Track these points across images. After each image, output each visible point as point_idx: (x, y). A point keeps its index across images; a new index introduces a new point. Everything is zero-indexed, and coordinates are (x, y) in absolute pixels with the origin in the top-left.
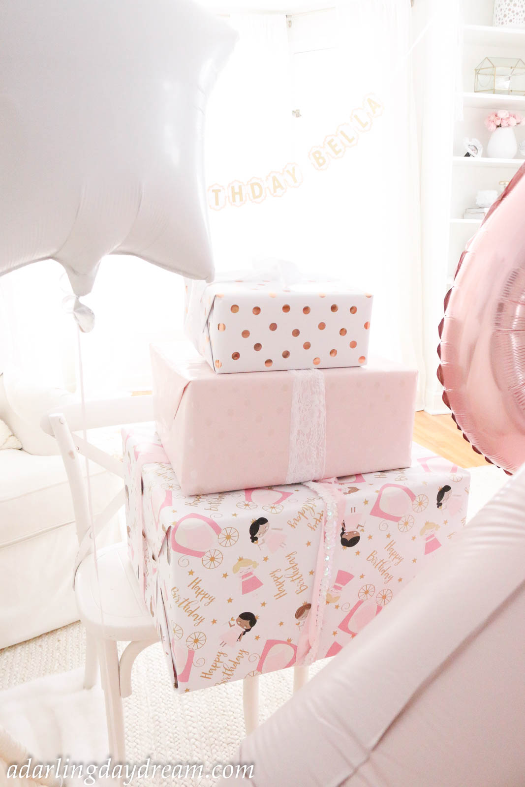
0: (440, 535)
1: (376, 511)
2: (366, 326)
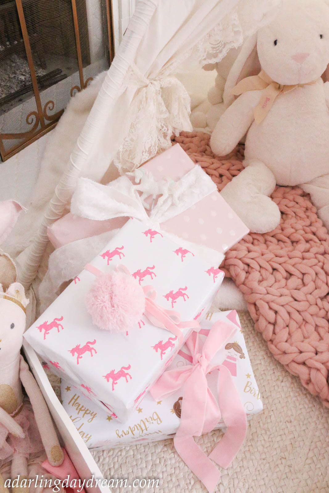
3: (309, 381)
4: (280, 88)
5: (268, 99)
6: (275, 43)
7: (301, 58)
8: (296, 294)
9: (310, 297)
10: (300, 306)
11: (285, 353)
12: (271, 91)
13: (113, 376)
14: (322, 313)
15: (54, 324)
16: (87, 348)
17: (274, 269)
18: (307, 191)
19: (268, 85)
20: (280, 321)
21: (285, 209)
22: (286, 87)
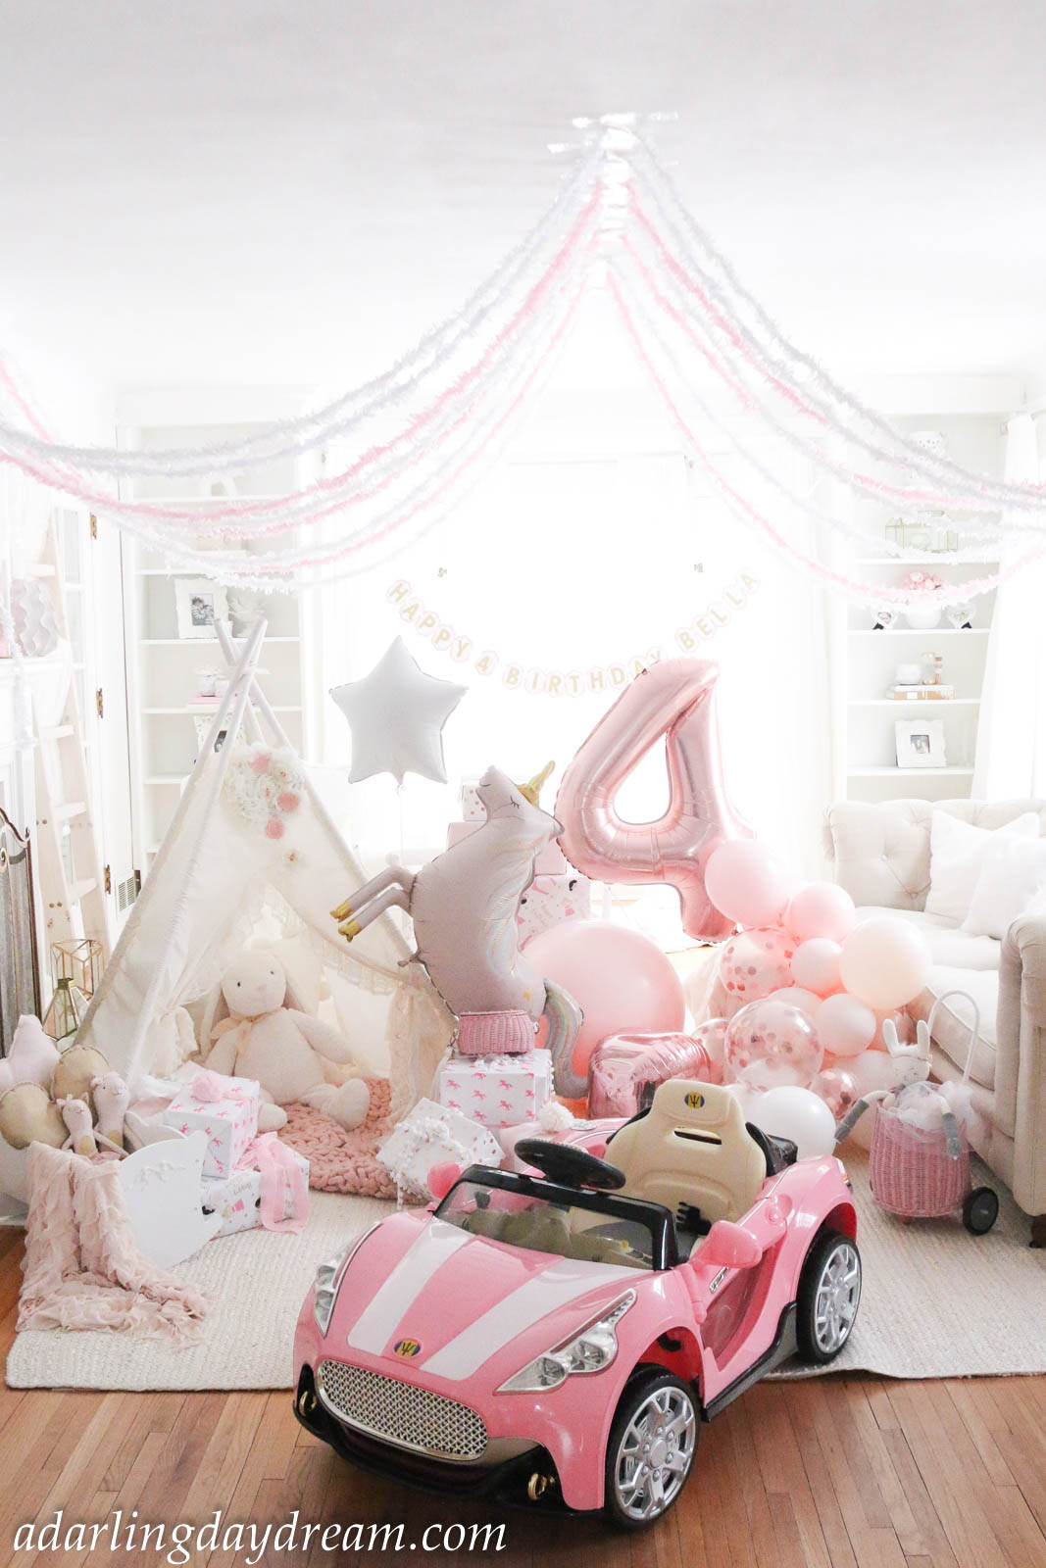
0: (574, 906)
3: (345, 1182)
4: (253, 1020)
5: (245, 1032)
6: (239, 984)
7: (261, 988)
9: (329, 1147)
10: (326, 1151)
11: (324, 1177)
12: (246, 1025)
13: (222, 1114)
14: (343, 1154)
15: (178, 1106)
18: (303, 1101)
19: (240, 1022)
22: (259, 1016)
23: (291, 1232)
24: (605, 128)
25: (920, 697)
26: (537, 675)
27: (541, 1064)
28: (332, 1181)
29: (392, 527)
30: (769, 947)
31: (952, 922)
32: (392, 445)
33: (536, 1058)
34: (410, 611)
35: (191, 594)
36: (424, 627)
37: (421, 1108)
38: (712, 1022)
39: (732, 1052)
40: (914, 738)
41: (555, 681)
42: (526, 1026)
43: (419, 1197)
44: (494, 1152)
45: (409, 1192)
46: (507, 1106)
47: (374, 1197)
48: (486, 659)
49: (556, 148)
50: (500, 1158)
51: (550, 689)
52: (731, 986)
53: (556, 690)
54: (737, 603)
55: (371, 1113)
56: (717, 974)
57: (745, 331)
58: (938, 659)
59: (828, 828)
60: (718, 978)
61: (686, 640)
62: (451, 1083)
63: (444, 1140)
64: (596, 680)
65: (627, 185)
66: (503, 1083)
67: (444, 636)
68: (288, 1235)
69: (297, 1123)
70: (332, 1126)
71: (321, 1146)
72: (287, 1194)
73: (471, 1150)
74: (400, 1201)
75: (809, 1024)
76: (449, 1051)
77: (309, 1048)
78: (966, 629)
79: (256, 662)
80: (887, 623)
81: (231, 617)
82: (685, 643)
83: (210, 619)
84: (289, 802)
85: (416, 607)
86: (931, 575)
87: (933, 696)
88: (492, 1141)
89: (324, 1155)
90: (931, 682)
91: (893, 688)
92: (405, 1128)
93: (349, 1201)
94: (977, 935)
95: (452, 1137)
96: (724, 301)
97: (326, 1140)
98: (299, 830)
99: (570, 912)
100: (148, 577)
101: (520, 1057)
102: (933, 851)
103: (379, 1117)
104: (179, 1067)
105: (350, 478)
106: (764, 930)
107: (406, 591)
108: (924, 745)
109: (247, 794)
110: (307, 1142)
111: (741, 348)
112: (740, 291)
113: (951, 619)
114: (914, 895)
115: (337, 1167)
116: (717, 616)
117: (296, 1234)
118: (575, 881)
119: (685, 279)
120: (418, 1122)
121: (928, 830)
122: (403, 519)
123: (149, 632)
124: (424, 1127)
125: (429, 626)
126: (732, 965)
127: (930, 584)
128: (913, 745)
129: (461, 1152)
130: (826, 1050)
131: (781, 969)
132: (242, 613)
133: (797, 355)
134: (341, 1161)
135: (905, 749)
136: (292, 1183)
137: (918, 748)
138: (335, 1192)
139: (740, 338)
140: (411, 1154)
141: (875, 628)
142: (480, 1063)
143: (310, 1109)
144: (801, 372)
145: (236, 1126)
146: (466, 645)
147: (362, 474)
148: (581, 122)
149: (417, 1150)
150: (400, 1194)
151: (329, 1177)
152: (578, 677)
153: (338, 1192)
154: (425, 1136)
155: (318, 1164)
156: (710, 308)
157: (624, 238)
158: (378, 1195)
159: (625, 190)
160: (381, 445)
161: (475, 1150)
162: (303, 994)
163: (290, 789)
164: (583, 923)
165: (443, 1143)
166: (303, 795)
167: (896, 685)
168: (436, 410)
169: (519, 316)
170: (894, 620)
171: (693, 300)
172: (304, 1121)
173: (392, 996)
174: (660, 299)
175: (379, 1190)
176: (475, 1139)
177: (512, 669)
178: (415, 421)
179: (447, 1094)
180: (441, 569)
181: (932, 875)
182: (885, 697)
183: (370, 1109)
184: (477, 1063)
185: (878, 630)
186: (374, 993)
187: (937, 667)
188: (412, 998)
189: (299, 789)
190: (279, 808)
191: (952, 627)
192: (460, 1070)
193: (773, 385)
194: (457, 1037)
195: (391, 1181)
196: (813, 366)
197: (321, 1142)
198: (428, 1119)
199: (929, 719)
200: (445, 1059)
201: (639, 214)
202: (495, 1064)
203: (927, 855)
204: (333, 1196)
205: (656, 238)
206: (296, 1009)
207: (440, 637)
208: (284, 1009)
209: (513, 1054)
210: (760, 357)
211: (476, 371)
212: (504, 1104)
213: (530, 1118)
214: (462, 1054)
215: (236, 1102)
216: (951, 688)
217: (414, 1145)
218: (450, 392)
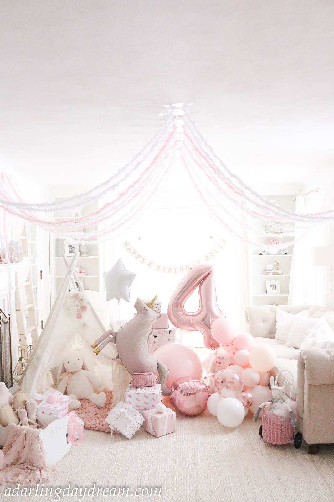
0: (170, 338)
1: (159, 333)
2: (160, 307)
3: (96, 427)
4: (72, 373)
5: (70, 377)
6: (68, 363)
7: (75, 364)
8: (88, 415)
9: (92, 415)
10: (91, 416)
11: (89, 425)
12: (70, 375)
13: (56, 408)
14: (96, 417)
15: (42, 404)
16: (49, 406)
17: (82, 413)
18: (87, 399)
19: (68, 374)
20: (86, 420)
21: (82, 404)
22: (73, 373)
23: (77, 445)
24: (174, 108)
25: (273, 274)
26: (165, 268)
27: (158, 389)
28: (92, 426)
29: (118, 226)
30: (229, 351)
31: (283, 342)
32: (113, 203)
33: (156, 387)
34: (129, 250)
35: (69, 244)
36: (133, 254)
37: (119, 404)
38: (211, 374)
39: (216, 385)
40: (271, 285)
41: (170, 269)
42: (154, 377)
43: (118, 433)
44: (141, 419)
45: (115, 431)
46: (146, 403)
47: (104, 432)
48: (151, 263)
49: (161, 115)
50: (143, 421)
51: (169, 272)
52: (216, 362)
53: (170, 272)
54: (221, 247)
55: (107, 402)
56: (213, 359)
57: (218, 169)
58: (278, 263)
59: (246, 314)
60: (213, 361)
61: (207, 258)
62: (129, 396)
63: (126, 415)
64: (182, 269)
65: (183, 127)
66: (145, 396)
67: (139, 256)
68: (76, 446)
69: (84, 406)
70: (94, 407)
71: (90, 415)
72: (77, 432)
73: (133, 419)
74: (112, 434)
75: (239, 377)
76: (130, 385)
77: (89, 382)
78: (286, 255)
79: (75, 266)
80: (263, 253)
81: (80, 251)
82: (207, 259)
83: (74, 251)
84: (84, 308)
85: (131, 248)
86: (276, 240)
87: (277, 274)
88: (140, 416)
89: (90, 418)
90: (276, 269)
91: (265, 271)
92: (114, 411)
93: (97, 433)
94: (290, 347)
95: (128, 414)
96: (211, 160)
97: (91, 412)
98: (87, 316)
99: (169, 340)
100: (57, 239)
101: (151, 387)
102: (277, 320)
103: (109, 404)
104: (47, 389)
105: (100, 212)
106: (227, 346)
107: (128, 244)
108: (274, 287)
109: (71, 306)
110: (86, 413)
111: (217, 174)
112: (215, 156)
113: (281, 252)
114: (271, 334)
115: (94, 422)
116: (216, 251)
117: (78, 446)
118: (171, 331)
119: (200, 153)
120: (118, 409)
121: (275, 315)
122: (121, 224)
123: (57, 254)
124: (120, 411)
125: (135, 254)
126: (217, 356)
127: (275, 242)
128: (271, 287)
129: (131, 420)
130: (244, 385)
131: (232, 358)
132: (82, 250)
133: (232, 175)
134: (96, 420)
135: (269, 289)
136: (78, 429)
137: (273, 288)
138: (93, 430)
139: (216, 170)
140: (115, 419)
141: (260, 255)
142: (139, 389)
143: (88, 401)
144: (234, 180)
145: (60, 411)
146: (145, 259)
147: (104, 211)
148: (167, 106)
149: (117, 418)
150: (112, 432)
151: (91, 425)
152: (176, 268)
153: (94, 430)
154: (120, 414)
155: (88, 421)
156: (208, 162)
157: (184, 143)
158: (106, 431)
159: (183, 128)
160: (110, 202)
161: (135, 419)
162: (88, 365)
163: (84, 304)
164: (173, 344)
165: (125, 416)
166: (88, 306)
167: (266, 270)
168: (126, 192)
169: (151, 165)
170: (265, 252)
171: (203, 160)
172: (86, 405)
173: (114, 367)
174: (195, 160)
175: (106, 430)
176: (135, 415)
177: (158, 266)
178: (120, 195)
179: (128, 399)
180: (139, 238)
181: (277, 328)
182: (263, 274)
183: (107, 401)
184: (137, 389)
185: (261, 255)
186: (108, 366)
187: (278, 265)
188: (120, 368)
189: (87, 304)
190: (81, 310)
191: (282, 254)
192: (132, 392)
193: (227, 185)
194: (132, 381)
195: (109, 428)
196: (237, 178)
197: (90, 413)
198: (121, 408)
199: (276, 280)
200: (128, 388)
201: (187, 135)
202: (143, 390)
203: (275, 322)
204: (92, 431)
205: (192, 142)
206: (86, 369)
207: (138, 257)
208: (82, 370)
209: (149, 386)
210: (222, 176)
211: (138, 181)
212: (145, 403)
213: (153, 407)
214: (134, 386)
215: (60, 403)
216: (282, 271)
217: (116, 417)
218: (130, 187)
